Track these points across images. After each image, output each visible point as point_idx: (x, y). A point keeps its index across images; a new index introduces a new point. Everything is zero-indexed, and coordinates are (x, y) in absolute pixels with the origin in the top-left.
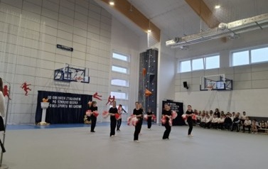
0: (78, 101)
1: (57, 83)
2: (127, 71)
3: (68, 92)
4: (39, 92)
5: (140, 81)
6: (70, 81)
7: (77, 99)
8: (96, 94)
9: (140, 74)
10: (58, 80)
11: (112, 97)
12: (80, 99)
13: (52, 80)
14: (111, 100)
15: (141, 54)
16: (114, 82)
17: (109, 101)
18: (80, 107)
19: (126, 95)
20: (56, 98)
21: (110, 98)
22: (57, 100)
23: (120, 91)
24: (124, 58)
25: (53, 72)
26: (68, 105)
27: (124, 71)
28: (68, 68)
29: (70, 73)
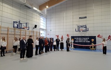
0: (88, 39)
4: (71, 36)
6: (86, 31)
8: (99, 35)
18: (89, 42)
20: (78, 38)
22: (78, 39)
26: (83, 41)
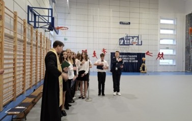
0: (135, 58)
1: (121, 46)
2: (174, 32)
3: (128, 52)
4: (111, 53)
5: (187, 38)
6: (129, 45)
7: (134, 56)
8: (148, 52)
9: (186, 33)
10: (122, 45)
11: (161, 53)
12: (136, 56)
13: (118, 45)
14: (160, 56)
15: (186, 16)
16: (162, 42)
17: (159, 56)
18: (137, 61)
19: (174, 51)
20: (121, 56)
21: (159, 54)
23: (168, 48)
24: (171, 22)
25: (118, 40)
26: (129, 60)
27: (171, 32)
28: (127, 36)
29: (129, 39)
